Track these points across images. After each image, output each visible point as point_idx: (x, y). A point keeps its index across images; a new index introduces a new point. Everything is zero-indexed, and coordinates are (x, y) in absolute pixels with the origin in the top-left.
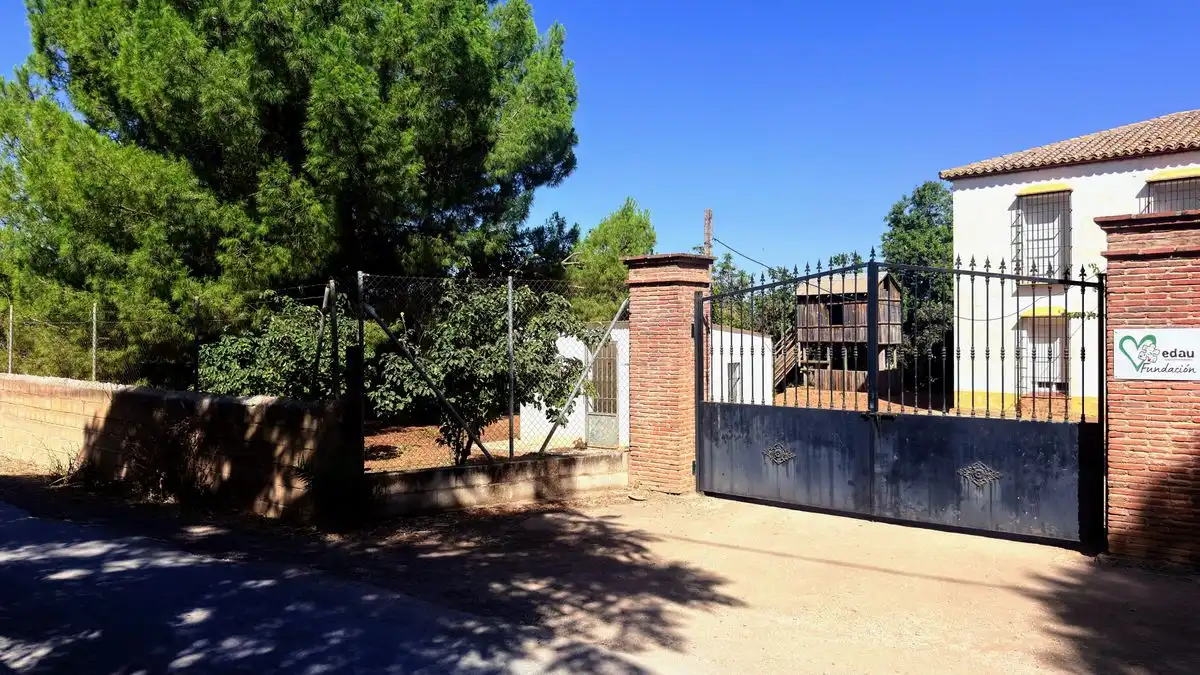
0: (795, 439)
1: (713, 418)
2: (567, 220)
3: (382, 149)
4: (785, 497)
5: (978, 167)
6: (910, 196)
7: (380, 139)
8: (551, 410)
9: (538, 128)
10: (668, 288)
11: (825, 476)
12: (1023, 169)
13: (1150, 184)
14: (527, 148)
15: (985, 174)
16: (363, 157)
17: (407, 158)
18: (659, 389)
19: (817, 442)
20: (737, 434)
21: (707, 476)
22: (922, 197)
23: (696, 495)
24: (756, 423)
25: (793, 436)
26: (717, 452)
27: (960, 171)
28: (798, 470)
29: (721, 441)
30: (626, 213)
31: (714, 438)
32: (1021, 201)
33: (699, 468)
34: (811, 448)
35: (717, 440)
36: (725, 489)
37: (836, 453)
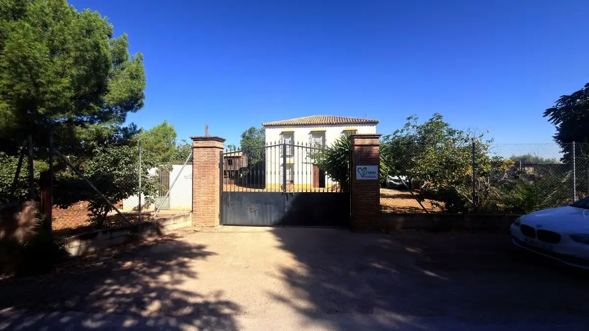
0: (258, 203)
1: (227, 197)
2: (137, 125)
3: (50, 82)
4: (254, 222)
5: (270, 123)
6: (247, 130)
7: (49, 78)
8: (147, 198)
9: (133, 88)
10: (210, 149)
11: (268, 213)
12: (283, 125)
13: (311, 132)
14: (127, 95)
15: (274, 125)
16: (37, 85)
17: (65, 89)
18: (206, 187)
19: (266, 204)
20: (236, 202)
21: (224, 217)
22: (251, 131)
23: (221, 226)
24: (244, 198)
25: (257, 202)
26: (228, 209)
27: (268, 124)
28: (259, 213)
29: (230, 206)
30: (164, 125)
31: (227, 204)
32: (282, 133)
33: (221, 216)
34: (264, 205)
35: (228, 205)
36: (232, 222)
37: (273, 207)
